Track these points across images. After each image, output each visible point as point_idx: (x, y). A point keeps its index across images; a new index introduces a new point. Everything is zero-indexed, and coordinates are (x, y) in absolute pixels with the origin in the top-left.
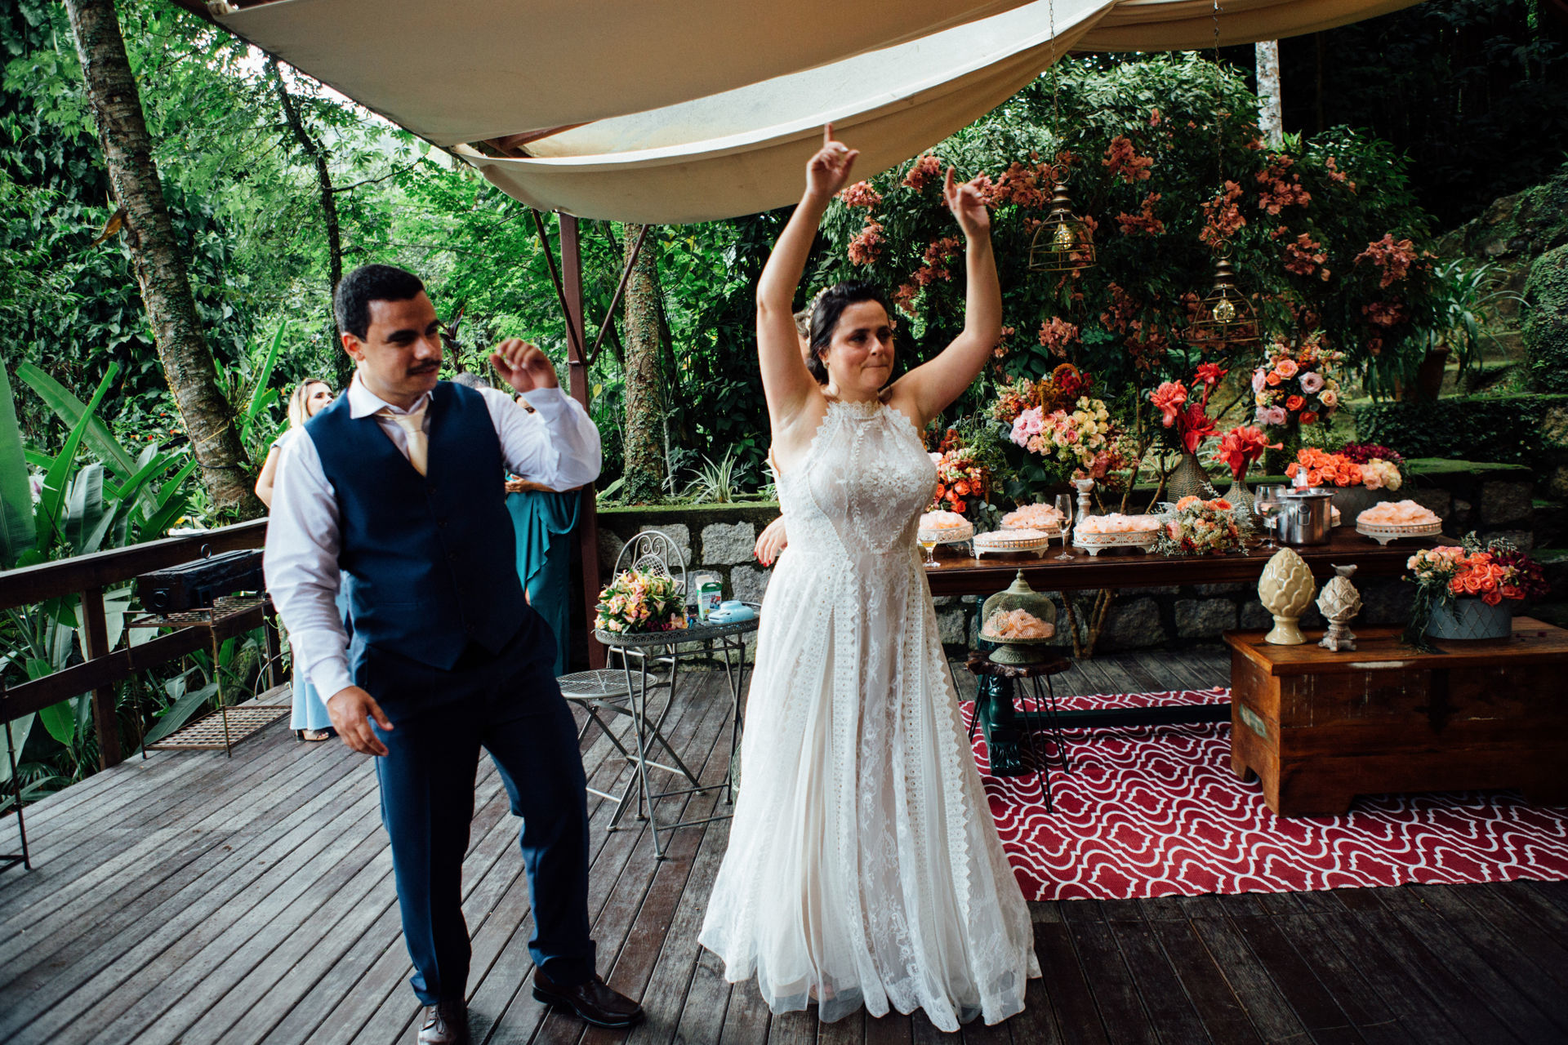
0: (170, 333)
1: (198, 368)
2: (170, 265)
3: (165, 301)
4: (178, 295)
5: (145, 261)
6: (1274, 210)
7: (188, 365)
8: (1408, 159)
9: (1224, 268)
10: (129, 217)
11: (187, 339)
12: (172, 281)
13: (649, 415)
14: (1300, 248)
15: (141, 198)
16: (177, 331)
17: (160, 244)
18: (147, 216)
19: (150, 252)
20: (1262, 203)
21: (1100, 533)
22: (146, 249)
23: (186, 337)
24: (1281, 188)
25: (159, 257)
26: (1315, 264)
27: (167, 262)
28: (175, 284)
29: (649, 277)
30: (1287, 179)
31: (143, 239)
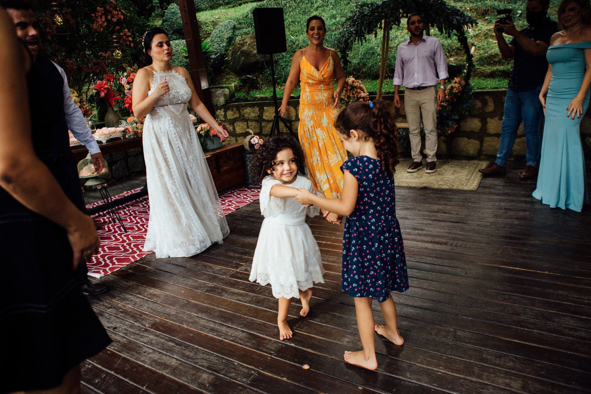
6: (115, 20)
8: (137, 9)
9: (115, 38)
14: (125, 34)
20: (109, 17)
21: (105, 134)
24: (115, 12)
26: (129, 41)
30: (115, 9)
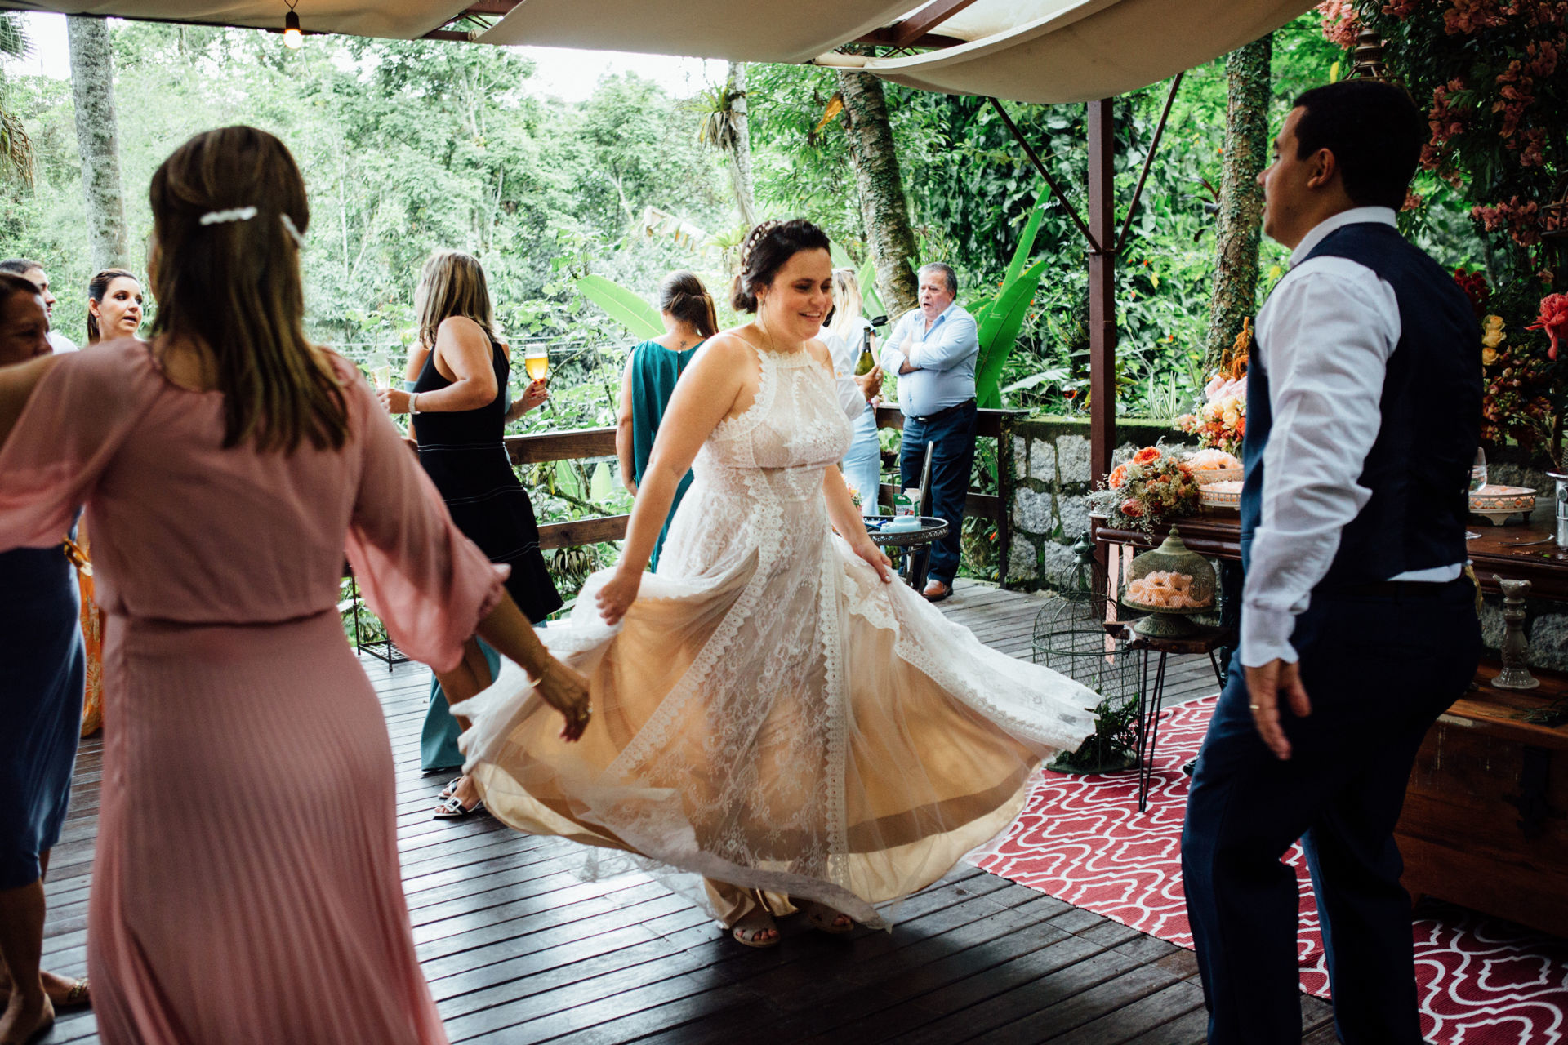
0: (873, 212)
1: (894, 246)
2: (875, 143)
3: (869, 180)
4: (881, 172)
5: (855, 141)
7: (886, 244)
10: (845, 98)
11: (886, 217)
12: (876, 159)
13: (1228, 312)
15: (854, 78)
16: (878, 210)
17: (868, 123)
18: (858, 96)
19: (859, 132)
22: (856, 129)
23: (886, 215)
25: (866, 136)
27: (873, 140)
28: (879, 162)
29: (1247, 137)
31: (855, 119)
